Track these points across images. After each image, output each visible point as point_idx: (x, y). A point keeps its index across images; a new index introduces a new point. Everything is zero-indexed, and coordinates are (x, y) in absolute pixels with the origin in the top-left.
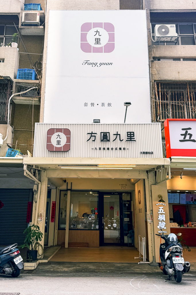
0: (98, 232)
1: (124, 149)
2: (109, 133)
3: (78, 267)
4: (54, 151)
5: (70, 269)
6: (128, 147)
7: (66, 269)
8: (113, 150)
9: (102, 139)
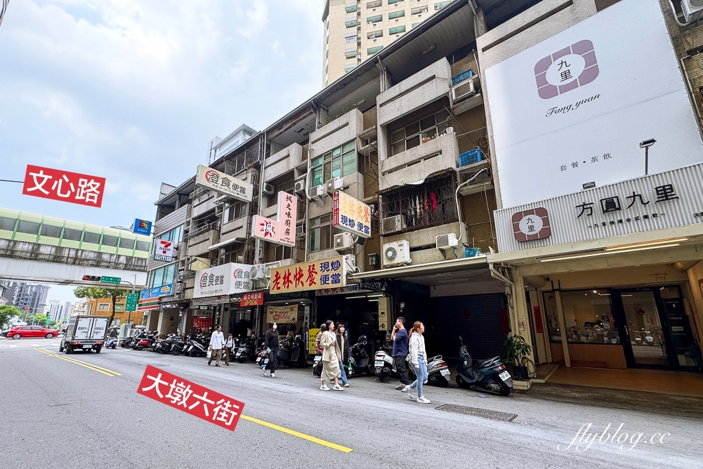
0: (621, 347)
1: (654, 215)
2: (617, 197)
3: (596, 394)
4: (526, 241)
5: (583, 395)
6: (663, 211)
7: (577, 395)
8: (631, 222)
9: (605, 209)
